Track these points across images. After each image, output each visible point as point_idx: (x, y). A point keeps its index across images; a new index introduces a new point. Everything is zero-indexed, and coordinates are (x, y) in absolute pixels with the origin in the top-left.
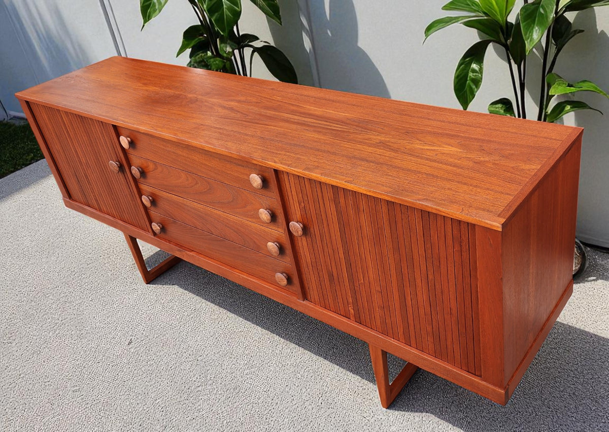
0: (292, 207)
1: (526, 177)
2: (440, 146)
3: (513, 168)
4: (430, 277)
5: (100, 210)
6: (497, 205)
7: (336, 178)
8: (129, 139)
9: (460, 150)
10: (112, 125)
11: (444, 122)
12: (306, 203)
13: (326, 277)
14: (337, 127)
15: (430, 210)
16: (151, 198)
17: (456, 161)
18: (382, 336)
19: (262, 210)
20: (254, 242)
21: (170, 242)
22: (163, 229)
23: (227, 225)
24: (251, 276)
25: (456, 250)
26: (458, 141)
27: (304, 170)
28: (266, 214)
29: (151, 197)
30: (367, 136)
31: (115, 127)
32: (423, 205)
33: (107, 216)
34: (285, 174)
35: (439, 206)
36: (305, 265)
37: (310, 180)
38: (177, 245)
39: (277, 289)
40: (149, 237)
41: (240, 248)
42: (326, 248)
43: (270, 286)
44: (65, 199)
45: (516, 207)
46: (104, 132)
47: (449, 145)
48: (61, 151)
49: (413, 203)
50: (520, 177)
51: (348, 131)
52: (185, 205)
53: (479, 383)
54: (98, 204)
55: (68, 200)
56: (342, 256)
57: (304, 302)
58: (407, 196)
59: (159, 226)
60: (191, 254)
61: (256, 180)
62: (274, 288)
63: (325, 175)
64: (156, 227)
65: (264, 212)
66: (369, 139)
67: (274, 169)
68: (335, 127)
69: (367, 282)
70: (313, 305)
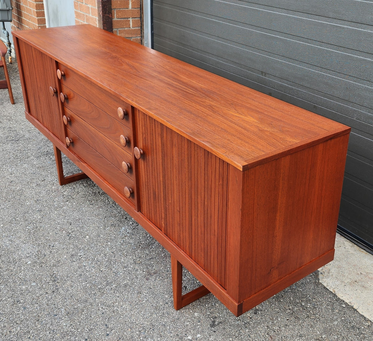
0: (139, 137)
1: (284, 145)
2: (245, 116)
3: (280, 138)
4: (206, 203)
5: (43, 124)
6: (250, 155)
7: (163, 117)
8: (63, 73)
9: (256, 121)
10: (55, 61)
11: (261, 103)
12: (146, 134)
13: (152, 195)
14: (190, 91)
15: (207, 149)
16: (69, 119)
17: (248, 126)
18: (176, 247)
19: (122, 136)
20: (118, 161)
21: (75, 154)
22: (72, 143)
23: (105, 146)
24: (113, 188)
25: (220, 184)
26: (260, 116)
27: (147, 109)
28: (123, 139)
29: (69, 117)
30: (204, 100)
31: (57, 63)
32: (204, 144)
33: (45, 129)
34: (138, 111)
35: (213, 147)
36: (142, 183)
37: (150, 117)
38: (78, 157)
39: (125, 200)
40: (64, 148)
41: (110, 164)
42: (153, 172)
43: (121, 197)
44: (26, 112)
45: (261, 159)
46: (51, 66)
47: (252, 117)
48: (29, 77)
49: (199, 142)
50: (280, 144)
51: (195, 95)
52: (85, 126)
53: (224, 295)
54: (43, 120)
55: (28, 113)
56: (161, 178)
57: (138, 213)
58: (199, 137)
59: (70, 141)
60: (84, 164)
61: (121, 111)
62: (124, 199)
63: (158, 114)
64: (68, 140)
65: (123, 137)
66: (205, 102)
67: (132, 106)
68: (189, 91)
69: (173, 202)
70: (143, 216)
